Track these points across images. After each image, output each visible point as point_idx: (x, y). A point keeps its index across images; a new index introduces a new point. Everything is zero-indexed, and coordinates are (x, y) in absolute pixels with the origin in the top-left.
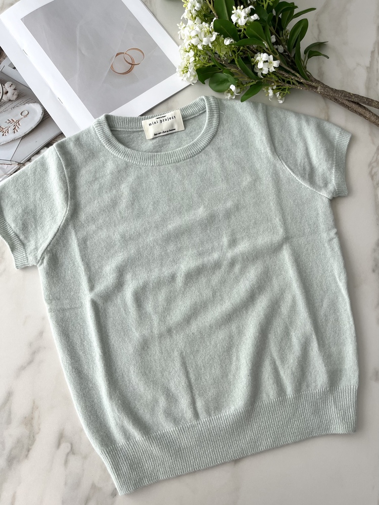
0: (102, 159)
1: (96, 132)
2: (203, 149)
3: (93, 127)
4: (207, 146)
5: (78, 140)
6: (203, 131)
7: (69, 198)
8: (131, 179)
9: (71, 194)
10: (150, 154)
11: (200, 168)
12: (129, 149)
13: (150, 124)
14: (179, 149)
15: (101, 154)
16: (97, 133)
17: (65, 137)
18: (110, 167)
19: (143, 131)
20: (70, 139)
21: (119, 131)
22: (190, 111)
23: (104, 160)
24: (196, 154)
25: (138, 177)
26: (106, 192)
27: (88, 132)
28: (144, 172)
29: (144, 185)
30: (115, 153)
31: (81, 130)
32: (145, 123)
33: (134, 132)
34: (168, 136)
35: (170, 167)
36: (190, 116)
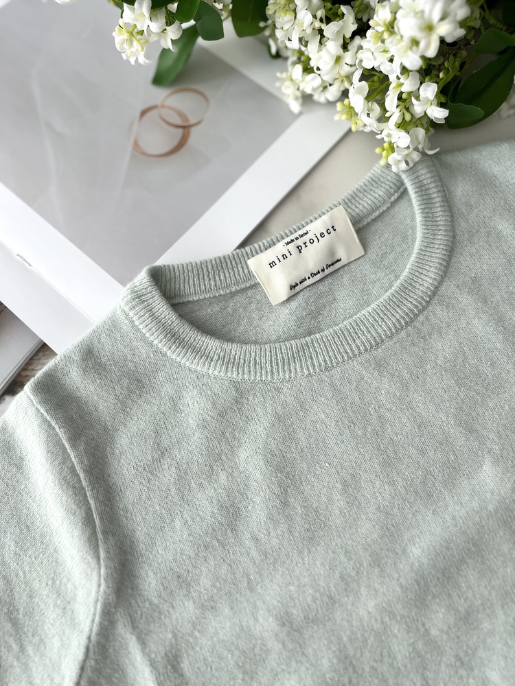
0: (168, 389)
1: (133, 322)
2: (434, 293)
3: (123, 311)
4: (441, 283)
5: (89, 356)
6: (417, 247)
7: (100, 536)
8: (259, 428)
9: (101, 519)
10: (293, 342)
11: (443, 348)
12: (235, 346)
13: (272, 264)
14: (369, 309)
15: (161, 376)
16: (137, 323)
17: (53, 354)
18: (194, 407)
19: (256, 286)
20: (67, 358)
21: (193, 302)
22: (365, 204)
23: (172, 392)
24: (420, 312)
25: (279, 419)
26: (201, 485)
27: (112, 326)
28: (290, 400)
29: (300, 435)
30: (199, 366)
31: (94, 327)
32: (257, 264)
33: (233, 294)
34: (326, 282)
35: (358, 368)
36: (370, 214)
